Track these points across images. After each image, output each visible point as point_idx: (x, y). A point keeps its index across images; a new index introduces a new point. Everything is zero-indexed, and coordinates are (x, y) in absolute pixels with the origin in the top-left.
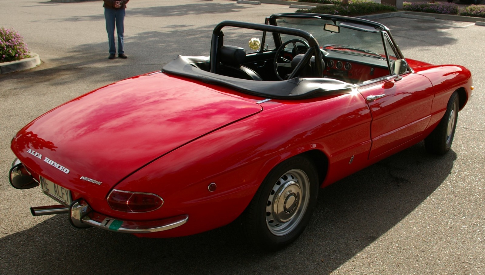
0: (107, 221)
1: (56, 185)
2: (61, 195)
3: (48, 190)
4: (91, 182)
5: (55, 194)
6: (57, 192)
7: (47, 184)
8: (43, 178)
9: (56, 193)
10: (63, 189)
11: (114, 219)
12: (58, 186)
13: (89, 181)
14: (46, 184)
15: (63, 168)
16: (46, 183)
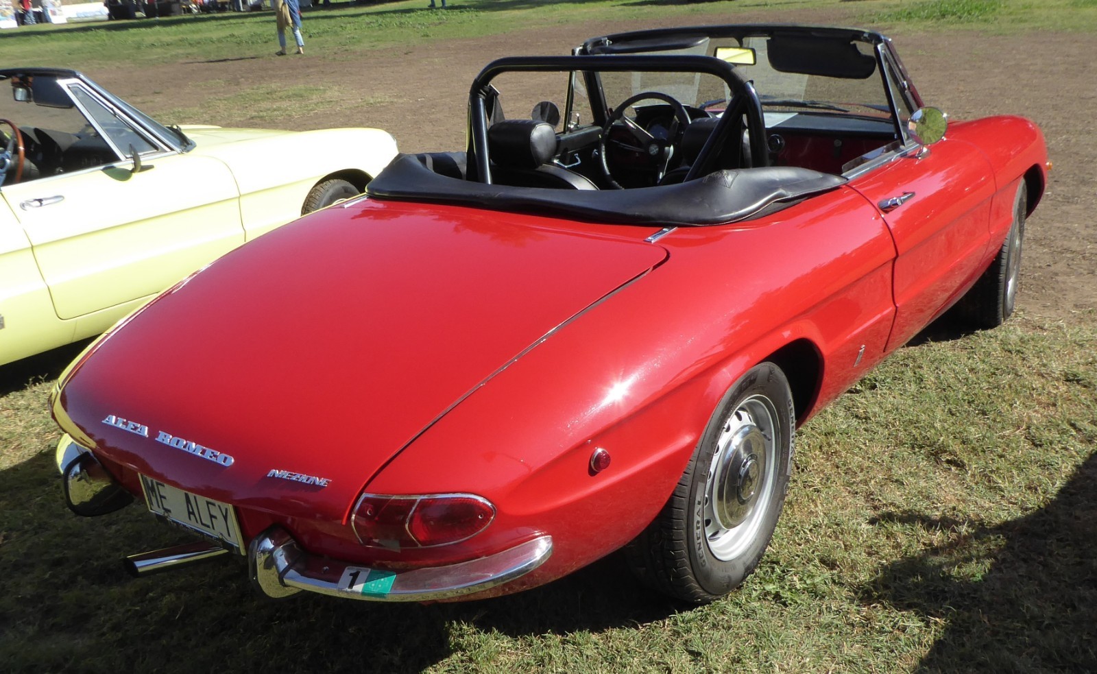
0: (351, 575)
1: (191, 495)
2: (207, 521)
3: (168, 511)
4: (299, 480)
5: (190, 519)
6: (193, 513)
7: (165, 498)
8: (152, 482)
9: (192, 516)
10: (214, 505)
11: (370, 570)
12: (198, 497)
13: (294, 478)
14: (162, 497)
15: (212, 453)
16: (161, 494)
